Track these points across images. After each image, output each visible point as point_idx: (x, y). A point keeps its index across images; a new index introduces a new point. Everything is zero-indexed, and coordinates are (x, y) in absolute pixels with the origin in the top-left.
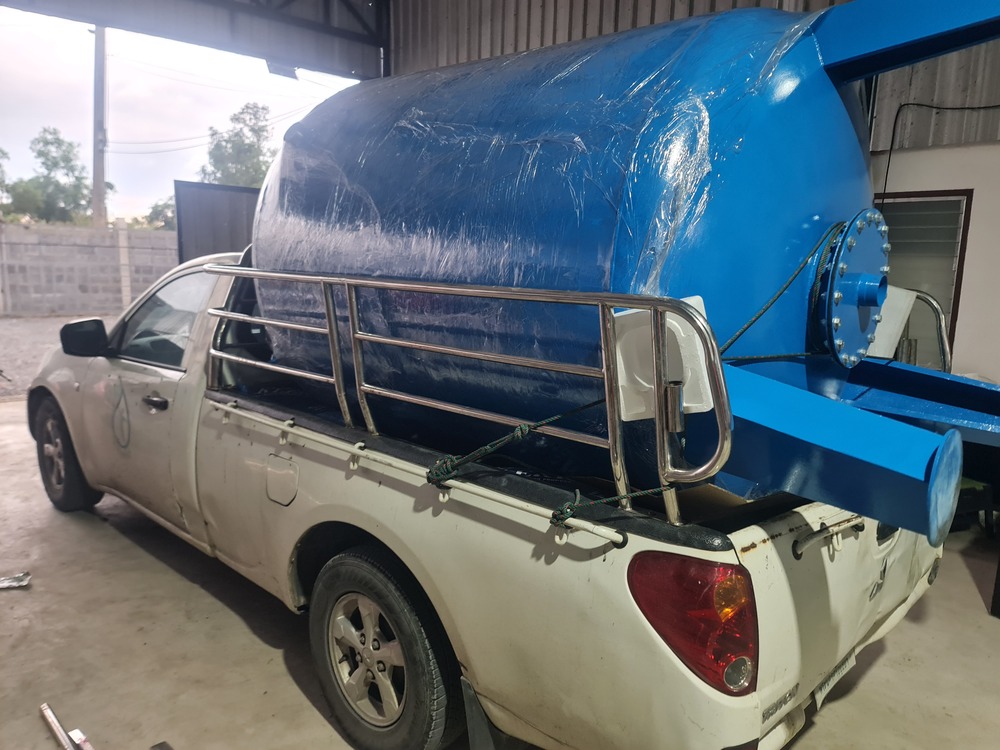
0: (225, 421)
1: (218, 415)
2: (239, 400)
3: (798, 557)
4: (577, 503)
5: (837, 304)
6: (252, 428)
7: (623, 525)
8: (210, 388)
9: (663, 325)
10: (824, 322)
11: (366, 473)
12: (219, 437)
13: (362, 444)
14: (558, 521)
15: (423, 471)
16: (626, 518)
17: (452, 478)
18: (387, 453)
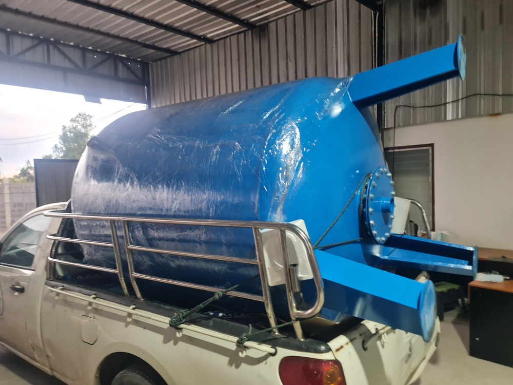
0: (57, 298)
1: (53, 295)
2: (65, 285)
3: (365, 349)
4: (250, 333)
5: (371, 214)
6: (72, 301)
7: (274, 343)
8: (48, 279)
9: (285, 237)
10: (366, 223)
11: (137, 323)
12: (54, 307)
13: (134, 306)
14: (240, 344)
15: (167, 320)
16: (276, 339)
17: (183, 323)
18: (148, 311)
